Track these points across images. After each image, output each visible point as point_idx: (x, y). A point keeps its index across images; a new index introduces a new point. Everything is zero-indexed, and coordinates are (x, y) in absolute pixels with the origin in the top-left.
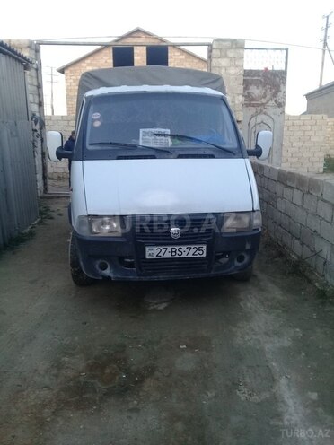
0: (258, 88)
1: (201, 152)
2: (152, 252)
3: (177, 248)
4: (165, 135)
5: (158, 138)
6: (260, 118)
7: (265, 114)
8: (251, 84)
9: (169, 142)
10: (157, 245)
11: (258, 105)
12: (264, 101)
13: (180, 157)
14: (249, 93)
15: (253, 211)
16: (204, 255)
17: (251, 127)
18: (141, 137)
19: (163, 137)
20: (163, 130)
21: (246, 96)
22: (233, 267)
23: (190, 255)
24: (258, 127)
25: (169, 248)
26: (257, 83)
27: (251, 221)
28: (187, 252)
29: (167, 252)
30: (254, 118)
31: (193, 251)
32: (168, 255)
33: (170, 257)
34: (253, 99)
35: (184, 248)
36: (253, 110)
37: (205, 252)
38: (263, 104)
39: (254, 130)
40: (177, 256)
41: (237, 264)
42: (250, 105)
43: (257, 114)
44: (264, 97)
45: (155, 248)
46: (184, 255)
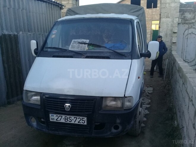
0: (190, 14)
1: (102, 55)
2: (54, 117)
3: (68, 117)
4: (85, 43)
5: (80, 45)
6: (190, 31)
7: (194, 28)
8: (186, 12)
9: (86, 48)
10: (56, 113)
11: (190, 23)
12: (193, 21)
13: (87, 57)
14: (184, 17)
15: (125, 97)
16: (86, 124)
17: (185, 35)
18: (71, 44)
19: (84, 45)
20: (84, 40)
21: (182, 19)
22: (109, 133)
23: (77, 122)
24: (189, 35)
25: (64, 116)
26: (190, 12)
27: (123, 104)
28: (75, 120)
29: (62, 119)
30: (187, 31)
31: (78, 120)
32: (63, 121)
33: (64, 121)
34: (187, 20)
35: (73, 117)
36: (187, 26)
37: (86, 121)
38: (193, 23)
39: (187, 37)
40: (68, 122)
41: (114, 131)
42: (185, 23)
43: (189, 28)
44: (194, 19)
45: (55, 115)
46: (73, 122)
